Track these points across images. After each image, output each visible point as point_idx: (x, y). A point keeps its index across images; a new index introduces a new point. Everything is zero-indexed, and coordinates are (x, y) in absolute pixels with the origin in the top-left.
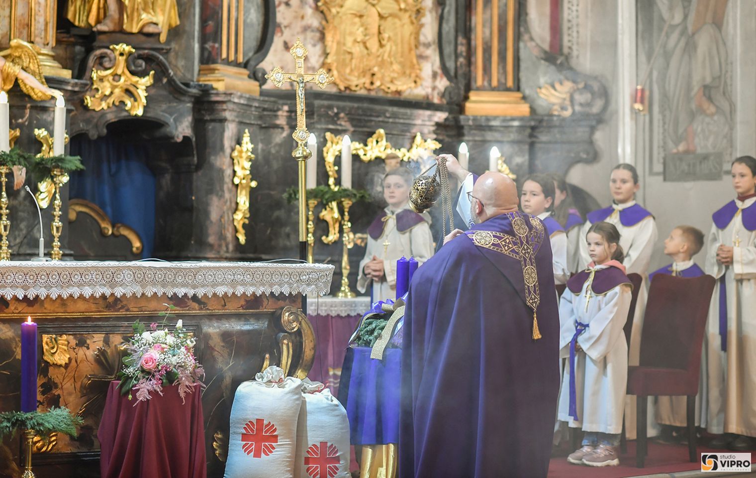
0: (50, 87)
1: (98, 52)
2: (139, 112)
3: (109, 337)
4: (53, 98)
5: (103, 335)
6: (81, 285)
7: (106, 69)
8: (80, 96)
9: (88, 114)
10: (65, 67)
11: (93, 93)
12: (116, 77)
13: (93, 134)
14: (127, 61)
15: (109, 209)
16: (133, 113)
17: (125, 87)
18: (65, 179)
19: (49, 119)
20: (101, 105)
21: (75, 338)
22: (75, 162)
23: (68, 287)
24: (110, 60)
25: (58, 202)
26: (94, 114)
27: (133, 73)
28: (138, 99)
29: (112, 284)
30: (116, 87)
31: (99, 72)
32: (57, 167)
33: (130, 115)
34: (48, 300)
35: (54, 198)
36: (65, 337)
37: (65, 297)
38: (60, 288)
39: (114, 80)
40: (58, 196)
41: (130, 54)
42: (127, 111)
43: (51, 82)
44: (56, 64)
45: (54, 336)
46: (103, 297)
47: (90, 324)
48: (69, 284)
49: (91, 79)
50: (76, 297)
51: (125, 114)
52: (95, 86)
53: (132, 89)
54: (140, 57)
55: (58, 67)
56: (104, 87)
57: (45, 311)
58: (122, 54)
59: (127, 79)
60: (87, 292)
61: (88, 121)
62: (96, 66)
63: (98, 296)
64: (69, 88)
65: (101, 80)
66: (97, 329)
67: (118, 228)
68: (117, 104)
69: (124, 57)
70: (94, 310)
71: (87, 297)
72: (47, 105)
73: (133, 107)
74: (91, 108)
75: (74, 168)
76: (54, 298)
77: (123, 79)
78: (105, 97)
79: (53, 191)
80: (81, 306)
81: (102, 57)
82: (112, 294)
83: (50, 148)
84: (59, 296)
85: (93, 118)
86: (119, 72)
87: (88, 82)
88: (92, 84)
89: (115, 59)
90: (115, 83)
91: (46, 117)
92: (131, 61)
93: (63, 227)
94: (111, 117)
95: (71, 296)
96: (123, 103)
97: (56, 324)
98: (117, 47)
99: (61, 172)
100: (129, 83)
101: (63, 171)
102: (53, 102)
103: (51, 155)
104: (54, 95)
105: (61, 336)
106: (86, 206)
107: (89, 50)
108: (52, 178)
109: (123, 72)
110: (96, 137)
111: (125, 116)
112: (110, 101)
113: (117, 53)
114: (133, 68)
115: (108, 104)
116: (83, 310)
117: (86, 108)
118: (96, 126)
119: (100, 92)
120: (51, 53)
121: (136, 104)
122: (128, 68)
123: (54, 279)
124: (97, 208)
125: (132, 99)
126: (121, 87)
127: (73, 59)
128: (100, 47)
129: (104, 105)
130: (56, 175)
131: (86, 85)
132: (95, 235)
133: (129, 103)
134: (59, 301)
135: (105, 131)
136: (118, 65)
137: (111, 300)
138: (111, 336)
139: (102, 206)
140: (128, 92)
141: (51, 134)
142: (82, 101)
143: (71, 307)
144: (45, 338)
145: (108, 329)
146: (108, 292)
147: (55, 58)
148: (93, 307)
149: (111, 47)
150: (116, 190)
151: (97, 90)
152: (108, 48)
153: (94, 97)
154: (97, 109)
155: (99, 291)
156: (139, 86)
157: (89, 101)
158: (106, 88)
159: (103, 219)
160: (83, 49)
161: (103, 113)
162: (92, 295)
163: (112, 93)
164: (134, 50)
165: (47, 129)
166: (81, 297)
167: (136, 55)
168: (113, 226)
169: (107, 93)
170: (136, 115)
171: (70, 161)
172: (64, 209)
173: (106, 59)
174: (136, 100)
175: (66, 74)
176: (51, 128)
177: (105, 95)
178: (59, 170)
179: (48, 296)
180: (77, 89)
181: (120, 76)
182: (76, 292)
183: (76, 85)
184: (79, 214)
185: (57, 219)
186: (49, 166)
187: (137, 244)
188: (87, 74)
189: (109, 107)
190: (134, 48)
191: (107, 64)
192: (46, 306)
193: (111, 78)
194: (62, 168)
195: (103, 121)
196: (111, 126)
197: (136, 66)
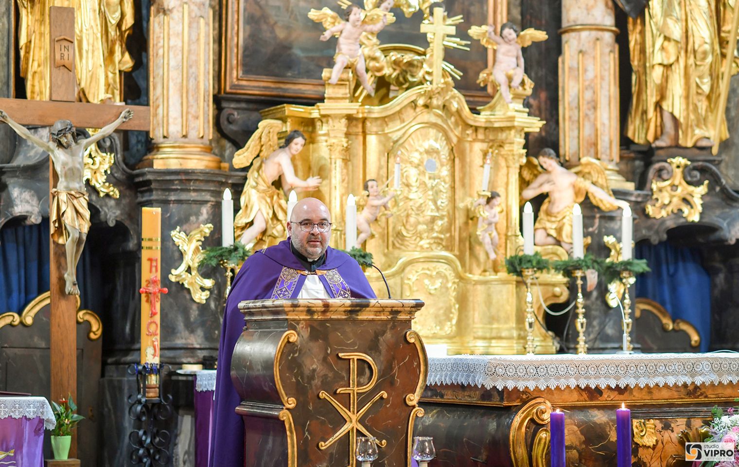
0: (617, 198)
1: (657, 166)
2: (695, 218)
3: (690, 421)
4: (619, 208)
5: (685, 420)
6: (666, 375)
7: (664, 180)
8: (642, 205)
9: (650, 222)
10: (628, 180)
11: (653, 202)
12: (674, 187)
13: (655, 240)
14: (683, 172)
15: (669, 306)
16: (690, 219)
17: (683, 196)
18: (632, 280)
19: (616, 227)
20: (660, 212)
21: (661, 422)
22: (642, 266)
23: (654, 377)
24: (668, 173)
25: (627, 301)
26: (654, 221)
27: (689, 183)
28: (694, 207)
29: (693, 374)
30: (674, 196)
31: (658, 183)
32: (626, 270)
33: (687, 221)
34: (636, 388)
35: (623, 298)
36: (652, 421)
37: (652, 386)
38: (647, 377)
39: (672, 190)
40: (627, 296)
41: (686, 166)
42: (685, 218)
43: (618, 194)
44: (620, 178)
45: (643, 421)
46: (685, 385)
47: (674, 409)
48: (655, 373)
49: (652, 190)
50: (661, 386)
51: (682, 221)
52: (655, 196)
53: (689, 198)
54: (695, 168)
55: (622, 181)
56: (663, 197)
57: (634, 398)
58: (678, 167)
59: (684, 189)
60: (671, 381)
61: (649, 228)
62: (655, 178)
63: (680, 385)
64: (633, 199)
65: (660, 190)
66: (680, 414)
67: (678, 323)
68: (675, 211)
69: (681, 169)
70: (677, 397)
71: (671, 386)
72: (614, 214)
73: (690, 213)
74: (652, 216)
75: (641, 270)
76: (642, 387)
77: (680, 189)
78: (664, 206)
79: (622, 291)
80: (665, 394)
81: (660, 170)
82: (693, 383)
83: (619, 253)
84: (647, 385)
85: (654, 225)
86: (676, 182)
87: (650, 193)
88: (652, 194)
89: (672, 171)
90: (673, 193)
91: (613, 225)
92: (687, 172)
93: (633, 323)
94: (671, 224)
95: (657, 385)
96: (680, 210)
97: (644, 410)
98: (674, 160)
99: (629, 274)
100: (685, 192)
101: (631, 273)
102: (619, 212)
103: (621, 259)
104: (620, 206)
105: (649, 420)
106: (649, 304)
107: (648, 164)
108: (621, 280)
109: (680, 183)
110: (656, 242)
111: (683, 223)
112: (669, 209)
113: (674, 166)
114: (689, 179)
115: (668, 212)
116: (666, 397)
117: (647, 216)
118: (657, 232)
119: (660, 201)
120: (617, 168)
121: (692, 211)
122: (684, 178)
123: (642, 369)
124: (658, 305)
125: (689, 207)
126: (679, 197)
127: (633, 172)
128: (659, 161)
129: (664, 213)
130: (625, 277)
131: (647, 195)
132: (658, 330)
133: (686, 210)
134: (646, 389)
135: (665, 236)
136: (675, 177)
137: (691, 388)
138: (692, 420)
139: (663, 303)
140: (685, 201)
141: (619, 240)
142: (644, 210)
143: (656, 394)
144: (635, 422)
145: (690, 414)
146: (689, 381)
147: (619, 172)
148: (676, 395)
149: (669, 160)
150: (674, 289)
151: (657, 200)
152: (666, 161)
153: (654, 205)
154: (658, 217)
155: (682, 379)
156: (694, 195)
157: (650, 210)
158: (665, 198)
159: (664, 316)
160: (642, 163)
161: (663, 221)
162: (675, 383)
163: (670, 202)
164: (689, 163)
165: (615, 236)
166: (666, 386)
167: (691, 167)
168: (674, 322)
169: (666, 202)
170: (693, 222)
171: (638, 264)
172: (632, 307)
173: (665, 172)
174: (692, 207)
175: (630, 186)
176: (618, 235)
177: (664, 205)
178: (627, 272)
179: (637, 385)
180: (639, 199)
181: (677, 186)
182: (661, 381)
183: (639, 195)
184: (643, 311)
185: (627, 317)
186: (618, 269)
187: (695, 338)
188: (648, 185)
189: (668, 215)
190: (689, 160)
191: (665, 176)
192: (634, 394)
193: (669, 189)
194: (630, 271)
195: (663, 227)
196: (671, 232)
197: (692, 177)
